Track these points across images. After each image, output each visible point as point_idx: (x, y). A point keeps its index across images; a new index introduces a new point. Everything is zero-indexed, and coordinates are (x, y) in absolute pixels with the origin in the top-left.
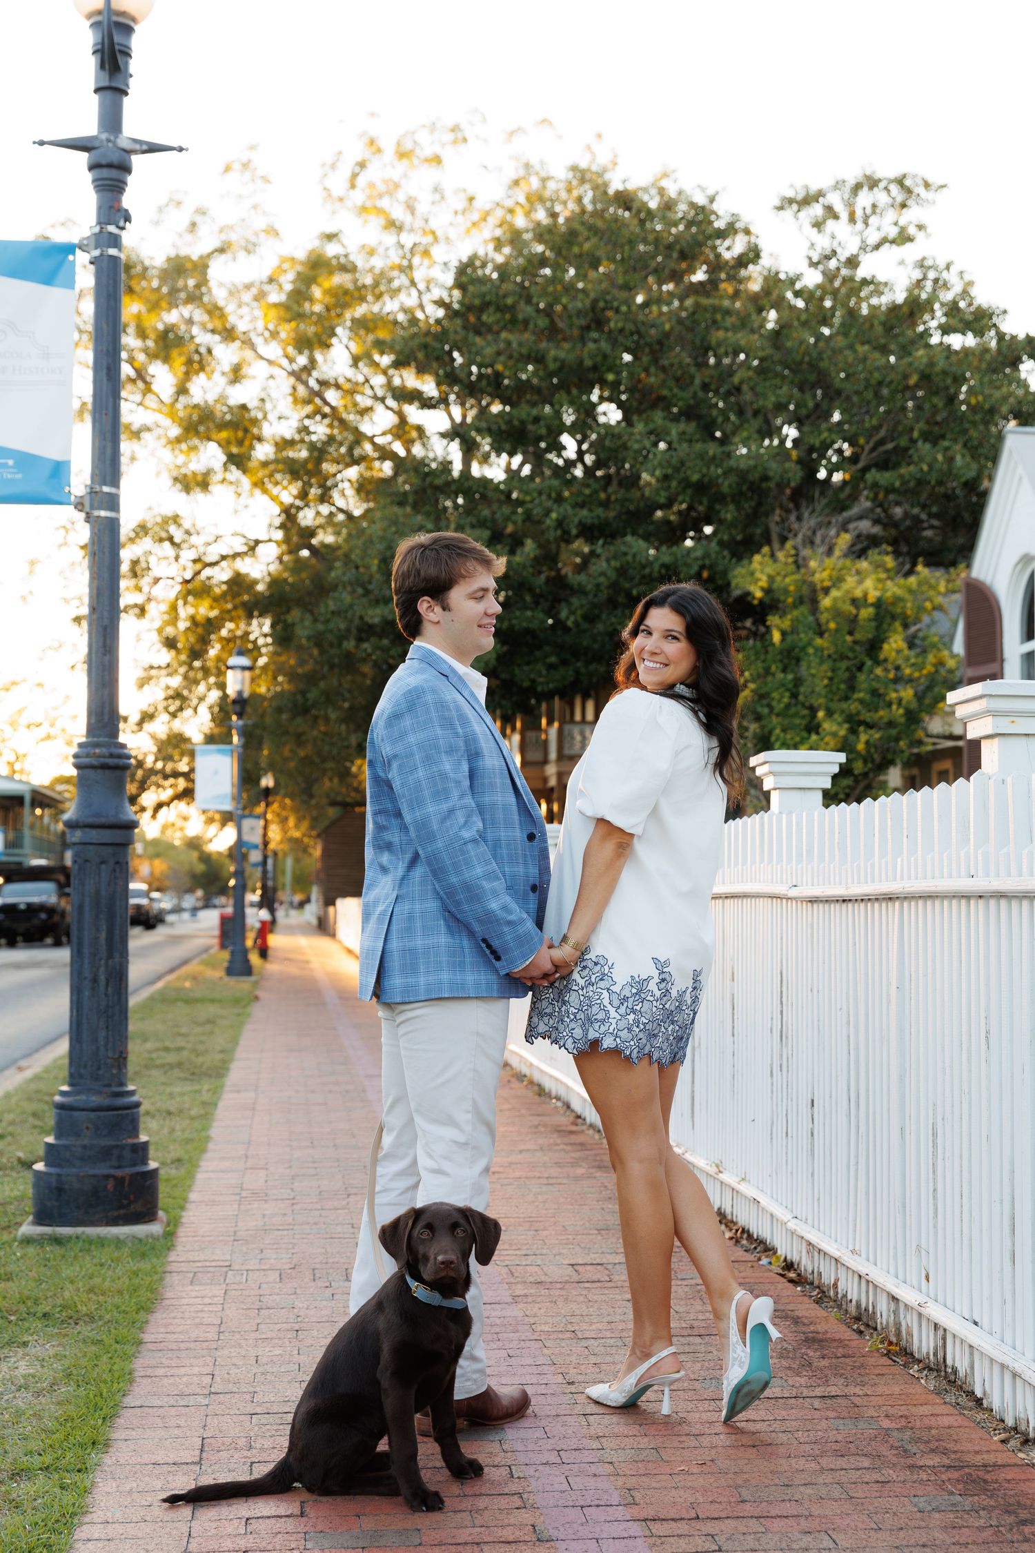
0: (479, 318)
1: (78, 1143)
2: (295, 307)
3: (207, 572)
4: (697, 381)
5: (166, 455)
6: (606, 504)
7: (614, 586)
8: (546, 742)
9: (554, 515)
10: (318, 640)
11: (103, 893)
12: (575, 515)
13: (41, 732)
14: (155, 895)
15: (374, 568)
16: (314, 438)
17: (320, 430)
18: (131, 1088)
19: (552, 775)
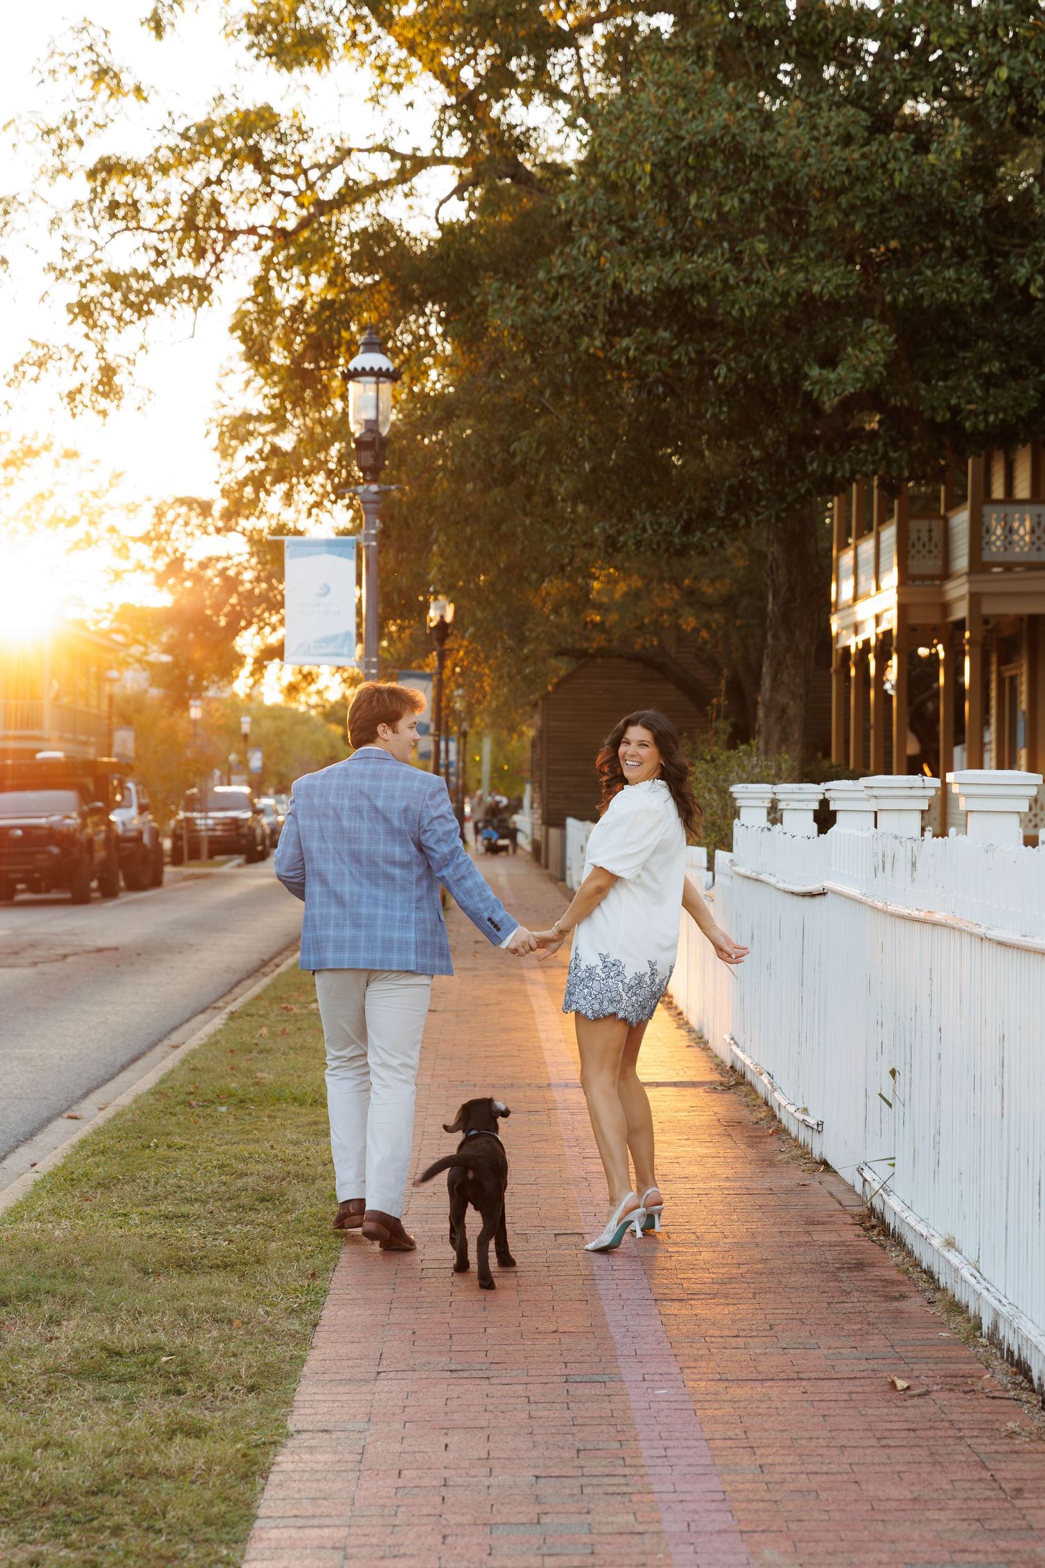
8: (947, 536)
19: (961, 598)
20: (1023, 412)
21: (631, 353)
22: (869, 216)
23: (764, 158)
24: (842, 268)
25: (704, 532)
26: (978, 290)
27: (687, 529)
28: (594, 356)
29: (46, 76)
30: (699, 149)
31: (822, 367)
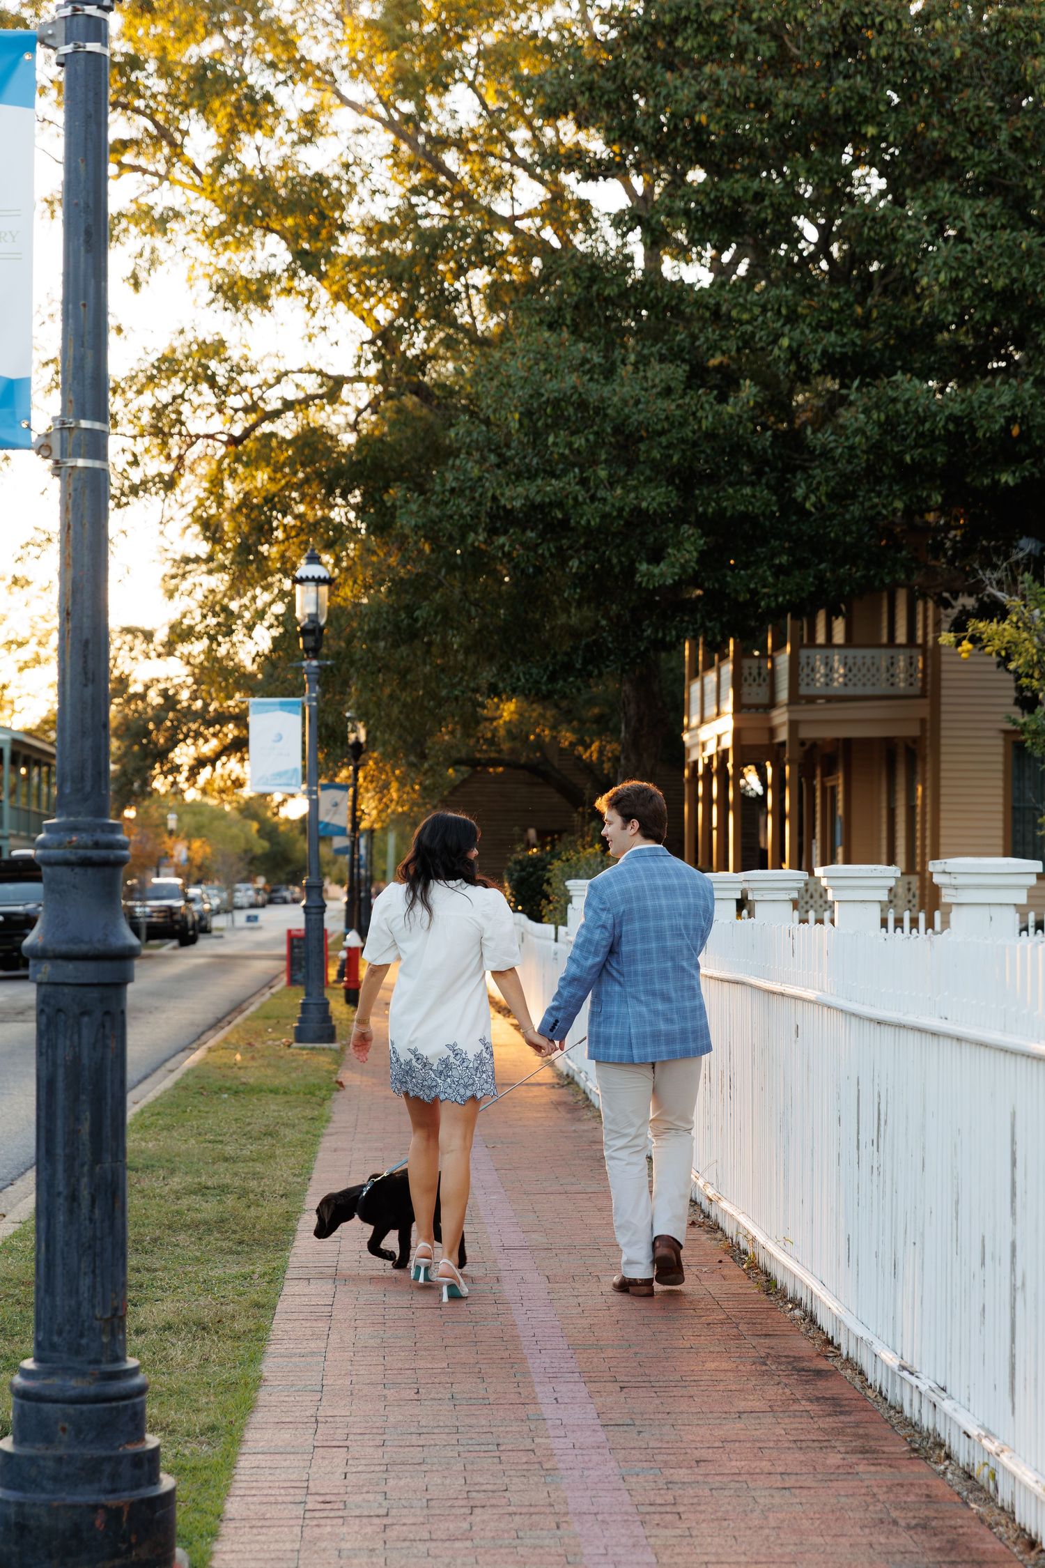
0: (670, 44)
1: (49, 1452)
2: (398, 28)
3: (266, 427)
4: (1003, 136)
5: (203, 252)
6: (864, 323)
7: (877, 449)
8: (773, 673)
9: (785, 342)
10: (430, 530)
11: (85, 1061)
12: (818, 342)
13: (26, 654)
14: (193, 891)
15: (514, 425)
16: (425, 223)
17: (433, 211)
18: (132, 1362)
19: (782, 724)
20: (804, 595)
21: (506, 549)
22: (683, 451)
23: (604, 409)
24: (663, 489)
25: (565, 680)
26: (767, 504)
27: (553, 678)
28: (478, 548)
29: (46, 319)
30: (556, 403)
31: (649, 563)
